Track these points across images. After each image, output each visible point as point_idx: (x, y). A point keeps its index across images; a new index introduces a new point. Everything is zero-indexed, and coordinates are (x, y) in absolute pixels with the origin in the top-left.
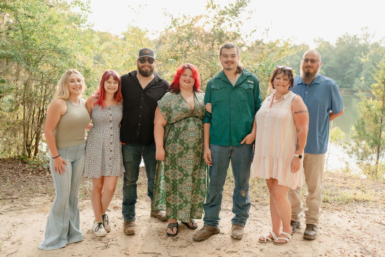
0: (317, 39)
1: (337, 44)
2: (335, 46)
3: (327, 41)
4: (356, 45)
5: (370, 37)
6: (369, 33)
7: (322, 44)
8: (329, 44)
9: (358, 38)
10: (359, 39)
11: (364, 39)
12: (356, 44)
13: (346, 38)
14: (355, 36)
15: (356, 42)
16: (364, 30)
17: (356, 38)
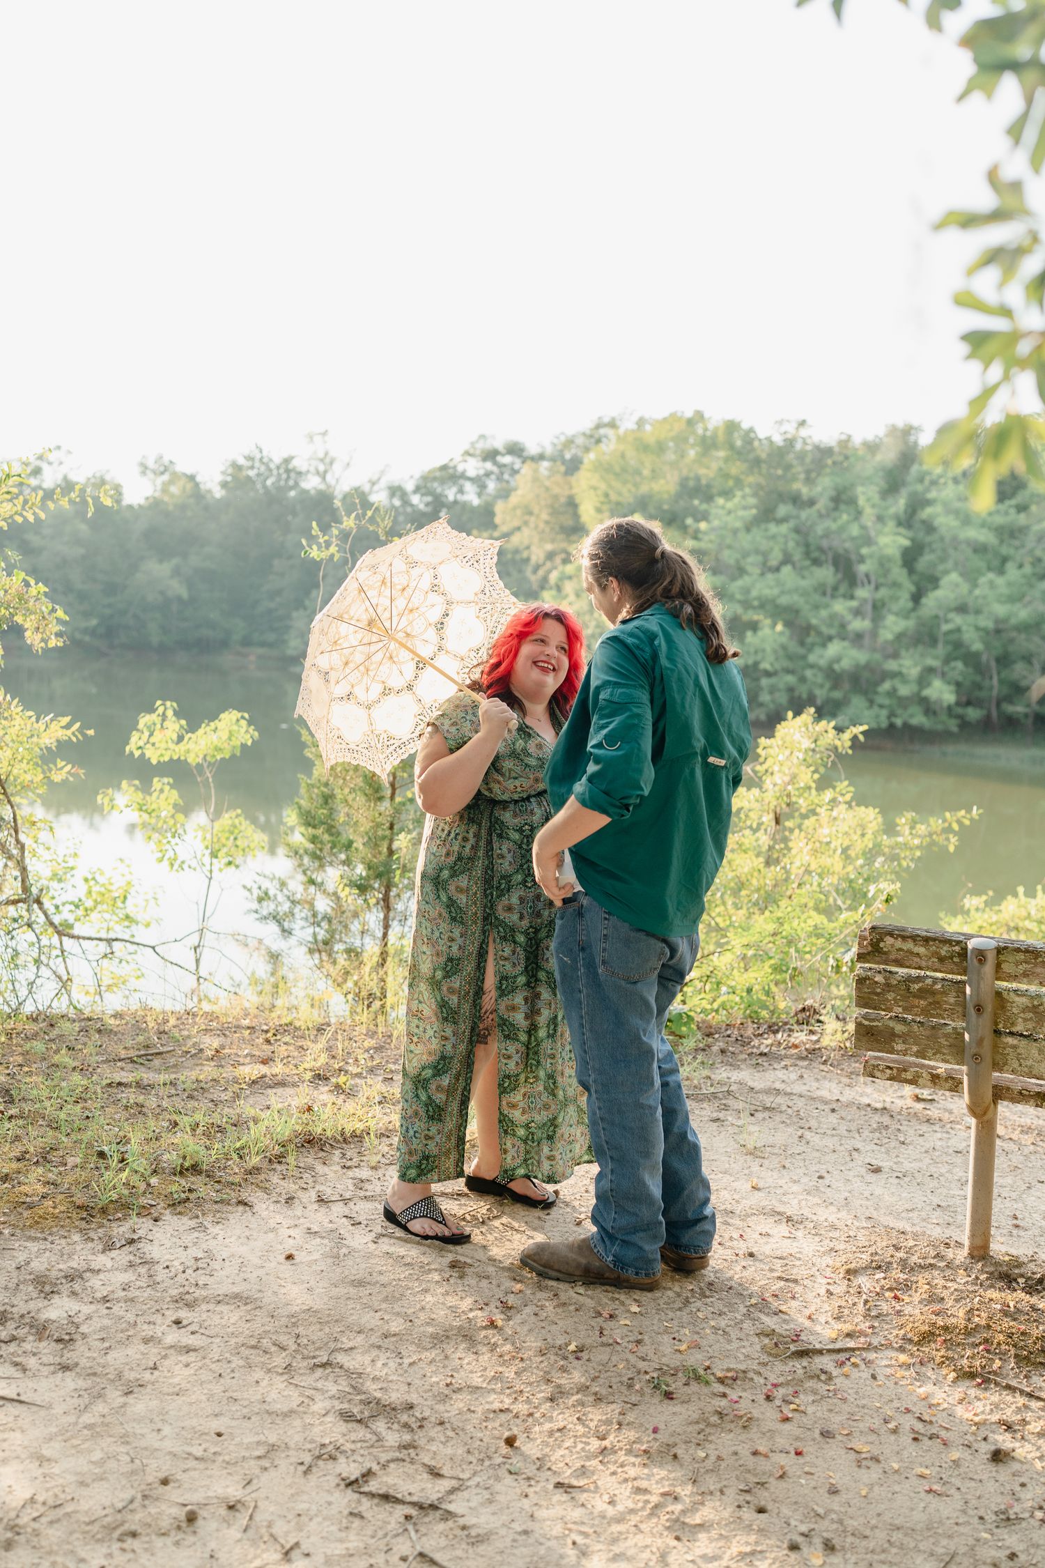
0: (151, 464)
1: (224, 485)
2: (218, 493)
3: (189, 472)
4: (292, 493)
5: (337, 467)
6: (332, 454)
7: (171, 482)
8: (197, 485)
9: (298, 469)
10: (300, 473)
11: (318, 473)
12: (291, 488)
13: (257, 464)
14: (287, 461)
15: (291, 483)
16: (317, 439)
17: (290, 466)
